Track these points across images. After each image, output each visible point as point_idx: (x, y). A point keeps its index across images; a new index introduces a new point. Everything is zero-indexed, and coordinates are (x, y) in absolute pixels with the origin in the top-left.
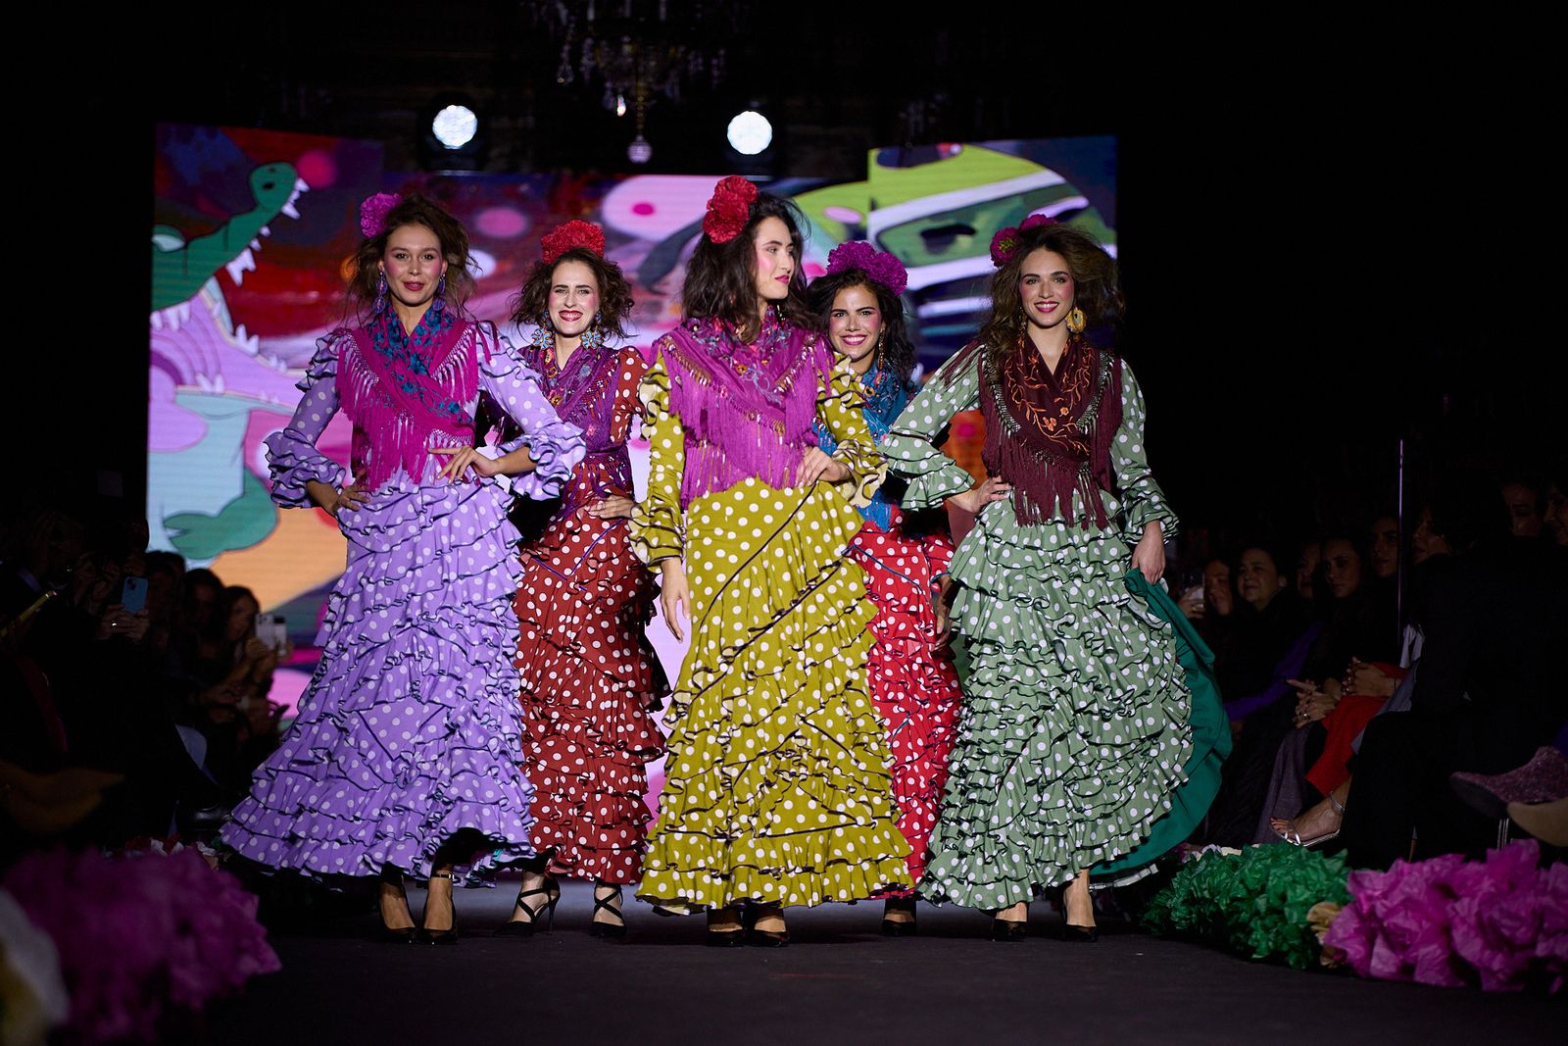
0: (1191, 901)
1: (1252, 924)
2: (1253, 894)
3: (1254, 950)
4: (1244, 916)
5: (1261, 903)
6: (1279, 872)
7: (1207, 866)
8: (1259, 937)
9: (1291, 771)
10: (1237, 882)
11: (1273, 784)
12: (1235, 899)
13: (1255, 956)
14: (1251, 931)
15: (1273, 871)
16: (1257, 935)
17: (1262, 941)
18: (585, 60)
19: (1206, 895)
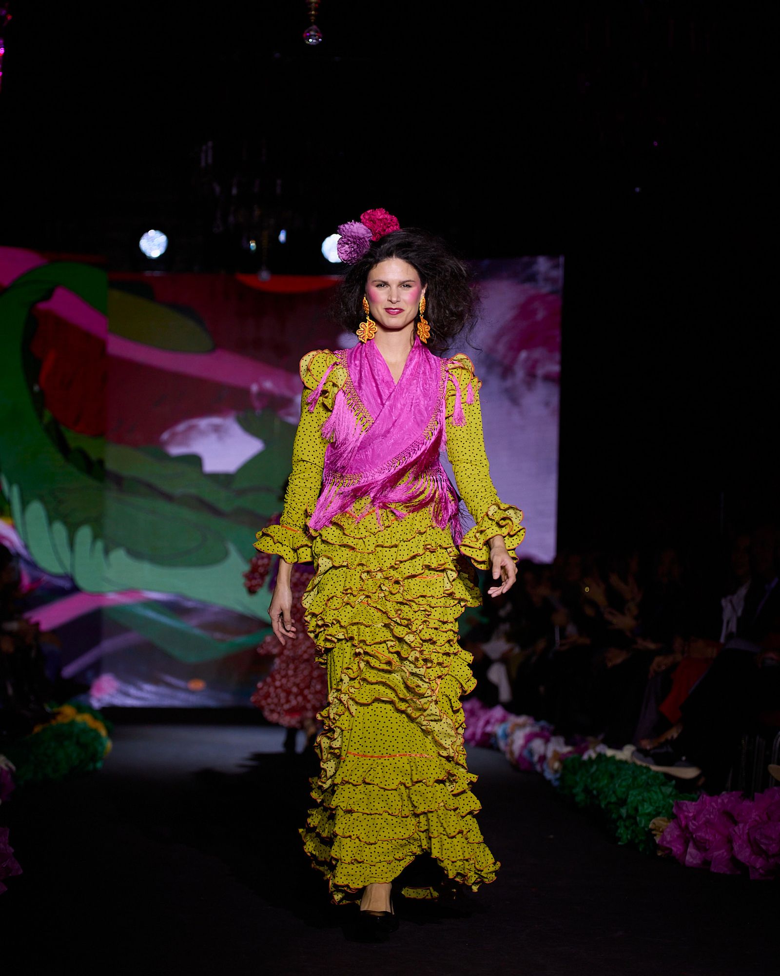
0: (587, 790)
1: (618, 824)
2: (622, 802)
3: (619, 839)
4: (614, 816)
5: (623, 811)
6: (634, 792)
7: (597, 770)
8: (622, 832)
10: (611, 792)
12: (609, 803)
13: (619, 843)
14: (617, 828)
15: (631, 792)
16: (621, 831)
17: (624, 834)
18: (231, 219)
19: (595, 792)
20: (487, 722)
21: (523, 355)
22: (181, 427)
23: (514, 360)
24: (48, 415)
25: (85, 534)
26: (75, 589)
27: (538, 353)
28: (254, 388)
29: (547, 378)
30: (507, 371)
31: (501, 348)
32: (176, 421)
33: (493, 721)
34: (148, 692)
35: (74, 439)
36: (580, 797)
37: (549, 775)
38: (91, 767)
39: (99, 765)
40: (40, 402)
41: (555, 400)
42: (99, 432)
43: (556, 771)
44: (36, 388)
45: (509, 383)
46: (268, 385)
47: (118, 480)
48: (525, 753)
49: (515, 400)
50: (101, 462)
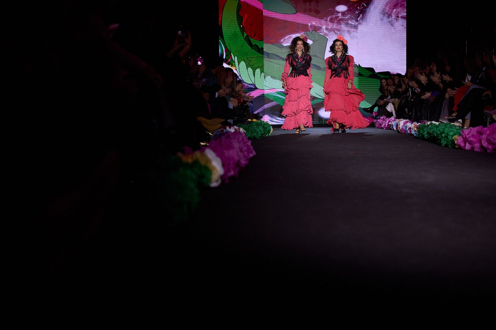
0: (428, 133)
1: (442, 139)
2: (442, 133)
3: (442, 144)
4: (440, 137)
5: (443, 135)
6: (447, 129)
7: (431, 127)
9: (446, 106)
10: (438, 131)
11: (443, 109)
12: (438, 134)
13: (442, 145)
14: (441, 141)
15: (446, 129)
17: (444, 142)
19: (432, 132)
20: (390, 121)
21: (395, 10)
22: (286, 38)
23: (392, 12)
24: (245, 35)
25: (258, 71)
26: (256, 88)
27: (399, 9)
28: (309, 24)
29: (402, 17)
30: (389, 16)
31: (387, 9)
32: (285, 35)
33: (391, 121)
34: (279, 120)
35: (254, 42)
36: (426, 136)
37: (413, 133)
38: (267, 135)
39: (270, 135)
40: (243, 30)
41: (405, 24)
42: (262, 40)
43: (415, 131)
44: (242, 26)
45: (390, 20)
46: (314, 23)
47: (268, 54)
48: (404, 128)
49: (392, 25)
50: (262, 49)
